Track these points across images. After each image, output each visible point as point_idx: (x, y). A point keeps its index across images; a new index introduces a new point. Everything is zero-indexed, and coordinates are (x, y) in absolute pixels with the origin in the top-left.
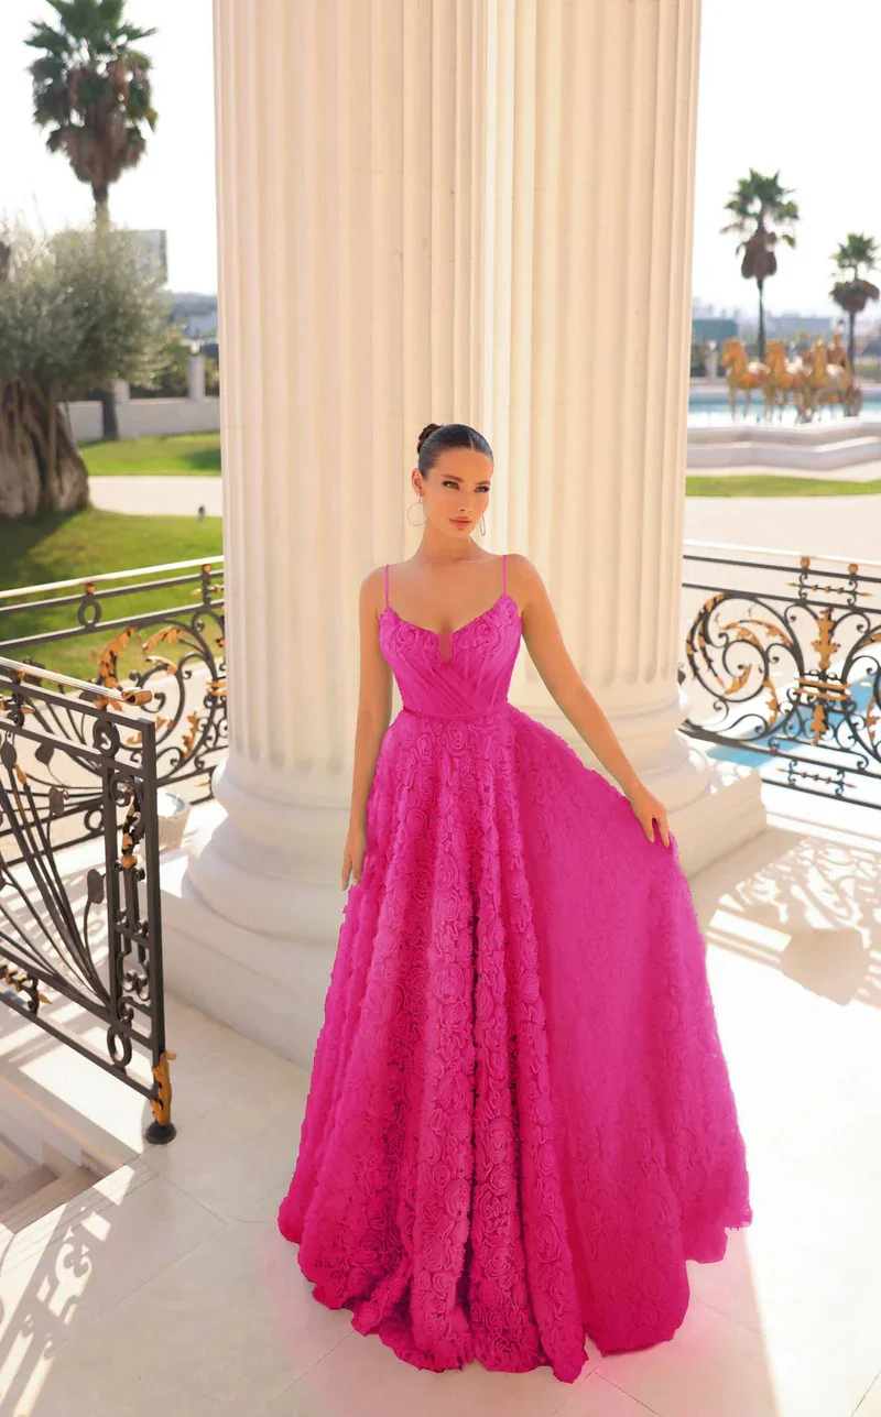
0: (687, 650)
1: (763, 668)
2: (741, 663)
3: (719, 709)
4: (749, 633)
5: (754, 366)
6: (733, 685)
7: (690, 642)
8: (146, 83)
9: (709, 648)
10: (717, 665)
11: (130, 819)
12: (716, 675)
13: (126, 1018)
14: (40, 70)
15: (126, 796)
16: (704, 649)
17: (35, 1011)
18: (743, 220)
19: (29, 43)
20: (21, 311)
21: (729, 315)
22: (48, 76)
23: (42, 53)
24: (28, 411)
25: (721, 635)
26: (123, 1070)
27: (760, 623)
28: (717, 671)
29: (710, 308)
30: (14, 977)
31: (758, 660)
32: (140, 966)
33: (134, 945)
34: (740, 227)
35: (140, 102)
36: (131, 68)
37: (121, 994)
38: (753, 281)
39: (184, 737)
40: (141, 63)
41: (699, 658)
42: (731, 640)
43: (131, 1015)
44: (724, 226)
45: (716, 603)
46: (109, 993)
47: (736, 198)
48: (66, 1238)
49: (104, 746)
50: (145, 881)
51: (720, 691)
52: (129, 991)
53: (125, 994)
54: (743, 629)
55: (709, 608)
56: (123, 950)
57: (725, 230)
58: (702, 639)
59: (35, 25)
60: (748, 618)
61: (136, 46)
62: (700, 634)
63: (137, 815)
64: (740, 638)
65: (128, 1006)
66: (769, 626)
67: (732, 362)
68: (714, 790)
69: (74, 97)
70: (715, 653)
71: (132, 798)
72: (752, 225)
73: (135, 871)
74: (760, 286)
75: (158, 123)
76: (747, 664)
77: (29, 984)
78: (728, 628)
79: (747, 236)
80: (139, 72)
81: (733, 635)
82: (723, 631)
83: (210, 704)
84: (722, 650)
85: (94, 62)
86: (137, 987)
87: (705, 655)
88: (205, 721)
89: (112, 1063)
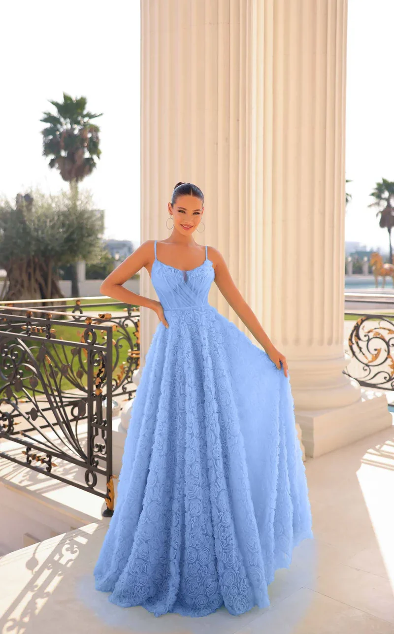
0: (349, 343)
1: (387, 349)
2: (375, 348)
3: (366, 370)
4: (379, 334)
5: (387, 266)
6: (372, 358)
7: (350, 340)
8: (97, 138)
9: (360, 342)
10: (364, 350)
11: (100, 372)
12: (364, 354)
13: (95, 464)
14: (46, 133)
15: (98, 362)
16: (357, 343)
17: (50, 471)
18: (379, 201)
19: (41, 121)
20: (37, 225)
21: (375, 249)
22: (51, 134)
23: (48, 125)
24: (38, 272)
25: (365, 336)
26: (92, 488)
27: (384, 329)
28: (364, 352)
29: (365, 247)
30: (40, 458)
31: (384, 346)
32: (103, 439)
33: (100, 431)
34: (378, 204)
35: (94, 147)
36: (90, 131)
37: (93, 453)
38: (386, 229)
39: (118, 375)
40: (95, 129)
41: (355, 347)
42: (370, 338)
43: (97, 463)
44: (369, 204)
45: (362, 321)
46: (87, 455)
47: (376, 191)
48: (66, 543)
49: (89, 341)
50: (106, 401)
51: (366, 361)
52: (96, 452)
53: (95, 454)
54: (377, 332)
55: (359, 324)
56: (94, 434)
57: (370, 206)
58: (357, 338)
59: (45, 113)
60: (378, 327)
61: (93, 122)
62: (355, 336)
63: (103, 370)
64: (375, 336)
65: (96, 459)
66: (389, 330)
67: (375, 264)
68: (363, 400)
69: (62, 144)
70: (363, 344)
71: (101, 362)
72: (384, 204)
73: (102, 396)
74: (389, 231)
75: (101, 156)
76: (378, 348)
77: (47, 459)
78: (369, 332)
79: (382, 209)
80: (94, 133)
81: (371, 335)
82: (366, 334)
83: (130, 361)
84: (366, 342)
85: (73, 129)
86: (100, 450)
87: (358, 345)
88: (127, 369)
89: (87, 486)
